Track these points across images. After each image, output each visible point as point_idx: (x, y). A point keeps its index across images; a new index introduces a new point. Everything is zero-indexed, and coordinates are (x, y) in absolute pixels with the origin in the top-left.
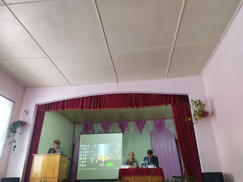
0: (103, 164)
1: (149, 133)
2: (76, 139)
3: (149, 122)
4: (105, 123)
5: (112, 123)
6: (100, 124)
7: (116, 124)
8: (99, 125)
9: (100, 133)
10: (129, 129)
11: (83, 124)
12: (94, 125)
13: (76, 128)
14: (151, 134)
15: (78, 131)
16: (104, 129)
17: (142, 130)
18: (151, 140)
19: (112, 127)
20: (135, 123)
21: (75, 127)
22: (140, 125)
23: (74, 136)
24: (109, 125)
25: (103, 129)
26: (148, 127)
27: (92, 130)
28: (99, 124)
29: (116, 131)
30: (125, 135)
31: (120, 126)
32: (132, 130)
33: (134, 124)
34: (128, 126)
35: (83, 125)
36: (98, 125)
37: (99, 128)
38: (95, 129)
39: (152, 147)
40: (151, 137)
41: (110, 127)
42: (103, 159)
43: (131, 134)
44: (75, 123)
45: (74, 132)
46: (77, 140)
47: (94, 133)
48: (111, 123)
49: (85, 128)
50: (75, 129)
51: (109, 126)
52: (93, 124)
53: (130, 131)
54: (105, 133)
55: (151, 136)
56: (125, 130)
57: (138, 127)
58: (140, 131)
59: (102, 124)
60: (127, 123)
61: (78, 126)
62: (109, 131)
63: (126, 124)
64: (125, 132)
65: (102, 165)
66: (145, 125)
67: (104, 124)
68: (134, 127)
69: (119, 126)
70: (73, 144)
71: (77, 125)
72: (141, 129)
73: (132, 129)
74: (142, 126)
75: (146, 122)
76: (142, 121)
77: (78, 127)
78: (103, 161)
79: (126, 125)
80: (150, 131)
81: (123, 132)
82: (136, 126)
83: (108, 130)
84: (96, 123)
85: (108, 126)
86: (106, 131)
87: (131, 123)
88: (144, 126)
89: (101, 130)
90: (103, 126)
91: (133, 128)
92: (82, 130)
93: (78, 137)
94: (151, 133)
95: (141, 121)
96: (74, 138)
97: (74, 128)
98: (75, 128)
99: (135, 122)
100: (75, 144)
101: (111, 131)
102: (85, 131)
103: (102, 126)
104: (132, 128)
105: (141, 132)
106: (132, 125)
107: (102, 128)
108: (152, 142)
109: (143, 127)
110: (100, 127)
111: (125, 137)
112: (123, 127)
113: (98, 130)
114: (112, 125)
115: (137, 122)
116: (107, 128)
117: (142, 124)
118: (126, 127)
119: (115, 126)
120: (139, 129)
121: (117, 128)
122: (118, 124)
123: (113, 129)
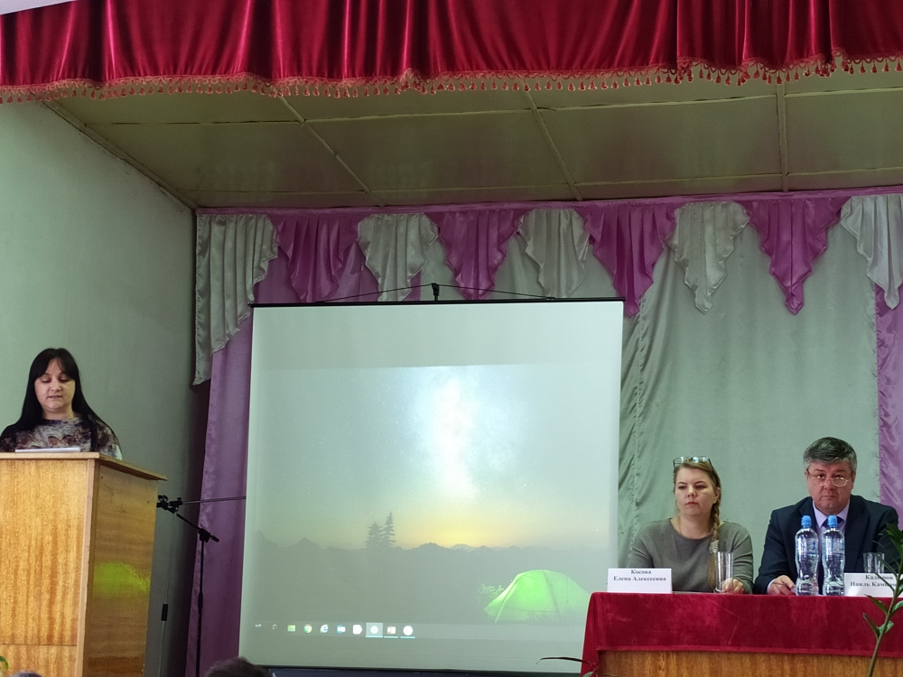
1: (871, 308)
2: (217, 346)
3: (870, 207)
4: (464, 213)
5: (533, 215)
6: (426, 221)
7: (570, 224)
8: (415, 228)
9: (427, 293)
10: (682, 266)
11: (275, 220)
12: (366, 229)
13: (214, 252)
14: (889, 317)
15: (229, 275)
16: (454, 260)
17: (803, 278)
18: (882, 365)
19: (529, 251)
20: (741, 216)
21: (207, 244)
22: (785, 237)
23: (200, 318)
24: (506, 227)
25: (447, 262)
26: (861, 250)
27: (348, 269)
28: (414, 221)
29: (569, 287)
30: (644, 325)
31: (598, 237)
32: (713, 275)
33: (735, 227)
34: (676, 241)
35: (275, 223)
36: (402, 230)
37: (413, 256)
38: (374, 260)
39: (885, 426)
40: (881, 343)
41: (513, 244)
43: (700, 310)
44: (205, 208)
45: (200, 285)
46: (226, 351)
47: (367, 295)
48: (519, 213)
49: (290, 253)
50: (201, 262)
51: (503, 239)
52: (361, 217)
53: (692, 290)
54: (471, 298)
55: (889, 330)
56: (646, 273)
57: (769, 252)
58: (785, 290)
59: (436, 218)
60: (670, 217)
61: (230, 233)
62: (501, 286)
63: (662, 221)
64: (650, 296)
66: (836, 237)
67: (459, 218)
68: (730, 247)
69: (592, 240)
70: (192, 387)
71: (216, 230)
72: (799, 269)
73: (709, 264)
74: (805, 241)
75: (845, 210)
76: (804, 196)
77: (229, 245)
79: (660, 236)
80: (879, 290)
81: (628, 297)
82: (750, 241)
83: (497, 277)
84: (388, 207)
85: (494, 236)
86: (477, 278)
87: (708, 214)
88: (825, 244)
89: (435, 271)
90: (447, 243)
91: (718, 257)
92: (265, 266)
93: (232, 330)
94: (882, 308)
95: (796, 196)
96: (200, 332)
97: (197, 248)
98: (203, 253)
99: (747, 205)
100: (207, 384)
101: (524, 285)
102: (288, 282)
103: (439, 240)
104: (709, 256)
105: (793, 300)
106: (709, 229)
107: (437, 252)
108: (889, 381)
109: (814, 253)
110: (423, 241)
111: (649, 334)
112: (627, 253)
113: (409, 274)
114: (527, 233)
115: (761, 202)
116: (482, 259)
117: (809, 221)
118: (660, 254)
119: (562, 237)
120: (774, 274)
121: (577, 260)
122: (585, 221)
123: (542, 266)
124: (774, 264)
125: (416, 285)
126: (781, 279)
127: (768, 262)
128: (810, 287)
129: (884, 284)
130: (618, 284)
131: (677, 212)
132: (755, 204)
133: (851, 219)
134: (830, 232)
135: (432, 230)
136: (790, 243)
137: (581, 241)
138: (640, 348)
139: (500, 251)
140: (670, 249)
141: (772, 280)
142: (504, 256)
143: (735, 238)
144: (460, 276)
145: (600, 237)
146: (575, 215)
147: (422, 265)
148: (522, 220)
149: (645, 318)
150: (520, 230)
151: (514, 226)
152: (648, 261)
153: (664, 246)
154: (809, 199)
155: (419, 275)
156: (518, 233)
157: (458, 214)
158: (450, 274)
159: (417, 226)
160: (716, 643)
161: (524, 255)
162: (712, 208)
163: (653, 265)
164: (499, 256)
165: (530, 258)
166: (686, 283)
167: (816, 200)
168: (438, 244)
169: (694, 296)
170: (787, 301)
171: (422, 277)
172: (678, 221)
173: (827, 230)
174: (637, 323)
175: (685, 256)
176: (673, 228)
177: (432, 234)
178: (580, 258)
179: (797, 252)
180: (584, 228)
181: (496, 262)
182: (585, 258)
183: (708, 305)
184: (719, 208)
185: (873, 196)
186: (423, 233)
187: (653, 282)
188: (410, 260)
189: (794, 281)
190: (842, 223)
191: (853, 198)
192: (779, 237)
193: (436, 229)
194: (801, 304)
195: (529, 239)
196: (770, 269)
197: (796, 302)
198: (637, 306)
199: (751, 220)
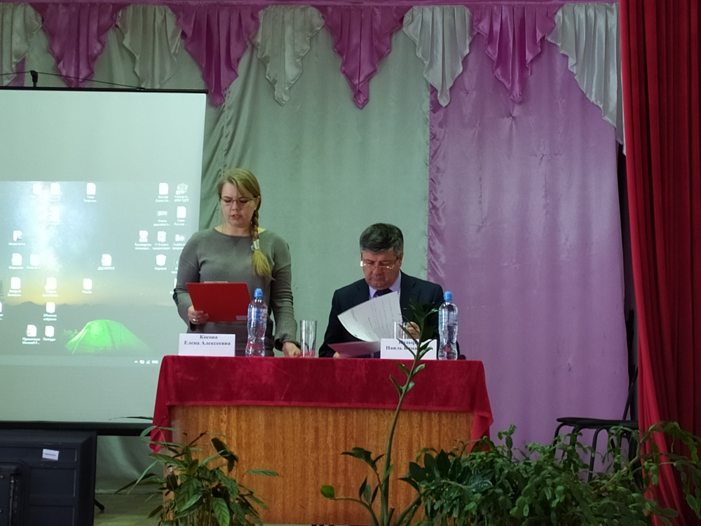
0: (50, 331)
1: (426, 106)
3: (428, 16)
5: (130, 10)
6: (31, 11)
8: (20, 17)
9: (28, 81)
10: (264, 62)
14: (441, 113)
16: (57, 49)
17: (369, 77)
18: (434, 155)
19: (126, 42)
20: (317, 19)
22: (355, 40)
24: (106, 19)
25: (50, 50)
26: (419, 54)
28: (19, 11)
29: (162, 78)
30: (229, 114)
31: (189, 33)
32: (291, 71)
33: (312, 30)
34: (259, 40)
36: (7, 18)
37: (18, 43)
39: (433, 208)
40: (433, 137)
41: (111, 36)
42: (51, 294)
43: (279, 103)
48: (118, 7)
51: (102, 31)
53: (272, 84)
54: (73, 85)
55: (441, 125)
56: (232, 67)
57: (340, 53)
58: (353, 87)
59: (40, 8)
60: (254, 18)
62: (100, 77)
63: (247, 20)
64: (235, 89)
65: (41, 333)
66: (398, 42)
67: (62, 10)
68: (307, 47)
69: (184, 35)
72: (366, 69)
73: (287, 62)
74: (372, 44)
75: (407, 18)
76: (371, 4)
78: (51, 308)
79: (245, 33)
80: (433, 90)
81: (215, 91)
82: (324, 42)
83: (96, 66)
85: (94, 27)
86: (78, 67)
87: (288, 16)
88: (389, 48)
89: (39, 60)
90: (51, 33)
91: (296, 56)
94: (435, 106)
99: (322, 9)
101: (121, 75)
103: (44, 29)
104: (288, 54)
105: (360, 96)
106: (289, 30)
107: (41, 41)
108: (438, 169)
109: (379, 55)
110: (28, 30)
111: (233, 122)
112: (215, 47)
113: (14, 60)
114: (124, 26)
115: (335, 7)
116: (82, 48)
117: (376, 26)
118: (244, 50)
119: (156, 30)
120: (344, 72)
121: (170, 52)
122: (178, 18)
123: (138, 57)
124: (344, 64)
125: (20, 72)
126: (350, 77)
127: (339, 62)
128: (374, 84)
129: (437, 84)
130: (206, 76)
131: (261, 13)
132: (330, 9)
133: (411, 27)
134: (394, 37)
135: (37, 20)
136: (359, 46)
137: (174, 36)
138: (225, 135)
139: (100, 41)
140: (253, 46)
141: (342, 77)
142: (103, 46)
143: (311, 39)
144: (61, 64)
145: (191, 32)
146: (169, 11)
147: (26, 52)
148: (120, 14)
149: (229, 108)
150: (118, 23)
151: (113, 20)
152: (233, 56)
153: (248, 43)
154: (377, 7)
155: (23, 61)
156: (117, 26)
157: (60, 6)
158: (52, 61)
159: (22, 15)
160: (271, 398)
161: (122, 46)
162: (292, 11)
163: (238, 60)
164: (99, 46)
165: (127, 50)
166: (267, 77)
167: (383, 7)
168: (41, 34)
169: (274, 90)
170: (355, 97)
171: (27, 63)
172: (261, 21)
173: (391, 35)
174: (222, 112)
175: (267, 53)
176: (257, 27)
177: (37, 23)
178: (172, 51)
179: (365, 54)
180: (177, 24)
181: (95, 52)
182: (177, 51)
183: (286, 98)
184: (298, 11)
185: (431, 7)
186: (28, 21)
187: (237, 76)
188: (15, 47)
189: (361, 79)
190: (404, 29)
191: (414, 7)
192: (349, 40)
193: (40, 18)
194: (367, 100)
195: (126, 32)
196: (341, 68)
197: (362, 98)
198: (223, 97)
199: (326, 23)
